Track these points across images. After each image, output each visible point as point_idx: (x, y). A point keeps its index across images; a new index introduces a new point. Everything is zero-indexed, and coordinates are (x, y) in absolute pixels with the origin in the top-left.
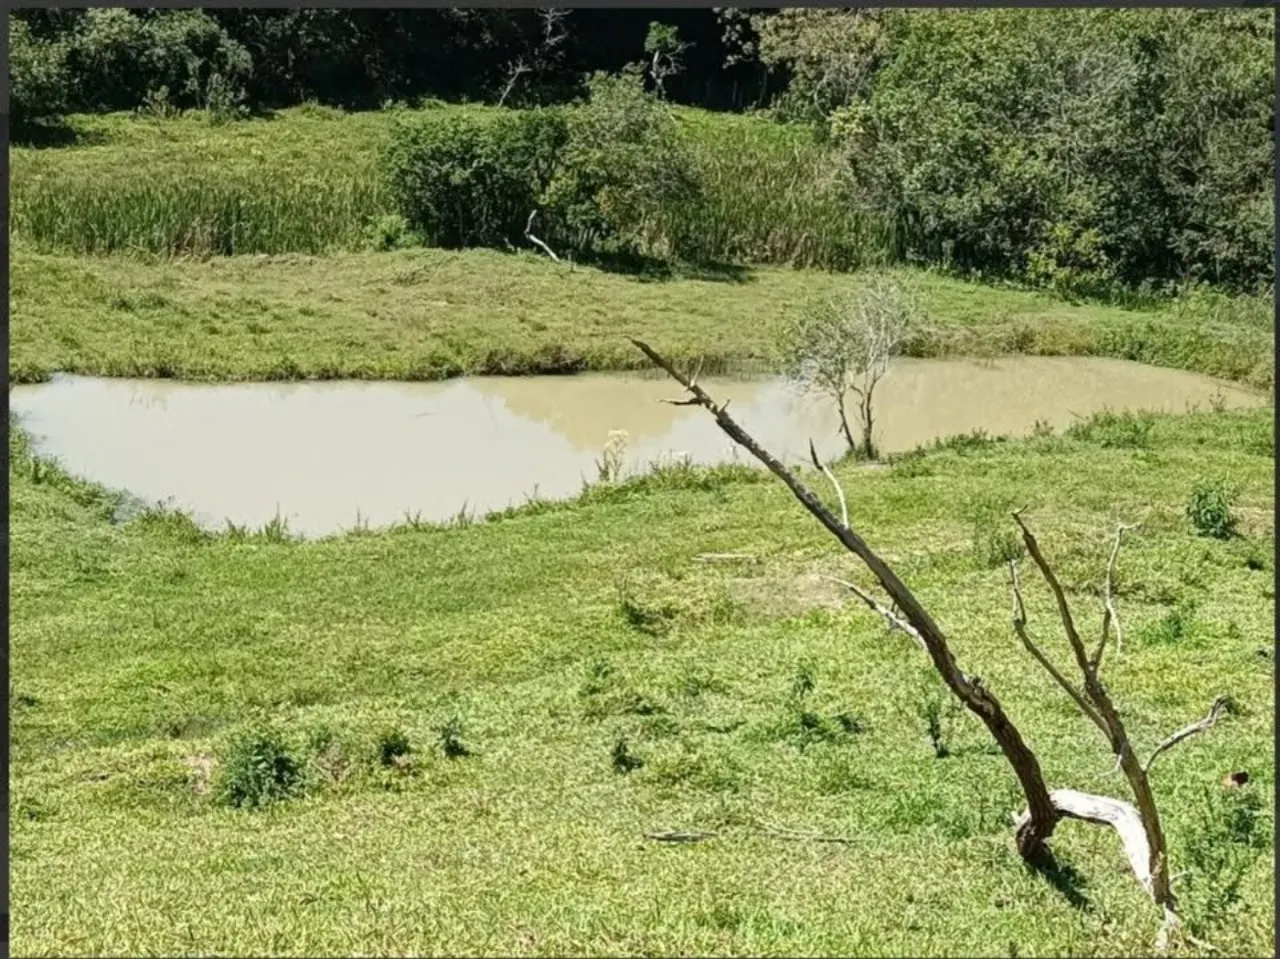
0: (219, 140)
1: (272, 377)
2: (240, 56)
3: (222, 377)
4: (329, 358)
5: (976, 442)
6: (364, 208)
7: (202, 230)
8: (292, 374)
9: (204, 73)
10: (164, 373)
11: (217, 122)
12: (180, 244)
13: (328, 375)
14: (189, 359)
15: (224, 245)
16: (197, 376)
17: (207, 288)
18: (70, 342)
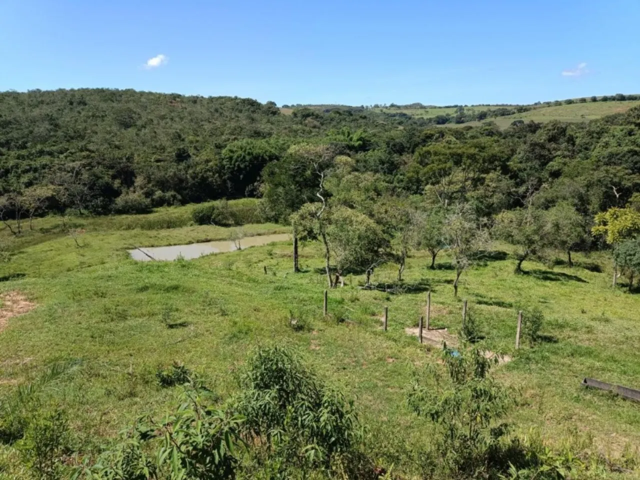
0: (175, 210)
1: (167, 245)
2: (179, 197)
3: (160, 246)
4: (176, 242)
5: (252, 247)
6: (190, 219)
7: (165, 225)
8: (170, 245)
9: (173, 200)
10: (153, 246)
11: (176, 208)
12: (162, 228)
13: (175, 245)
14: (156, 243)
15: (168, 227)
16: (157, 246)
17: (163, 234)
18: (141, 243)
